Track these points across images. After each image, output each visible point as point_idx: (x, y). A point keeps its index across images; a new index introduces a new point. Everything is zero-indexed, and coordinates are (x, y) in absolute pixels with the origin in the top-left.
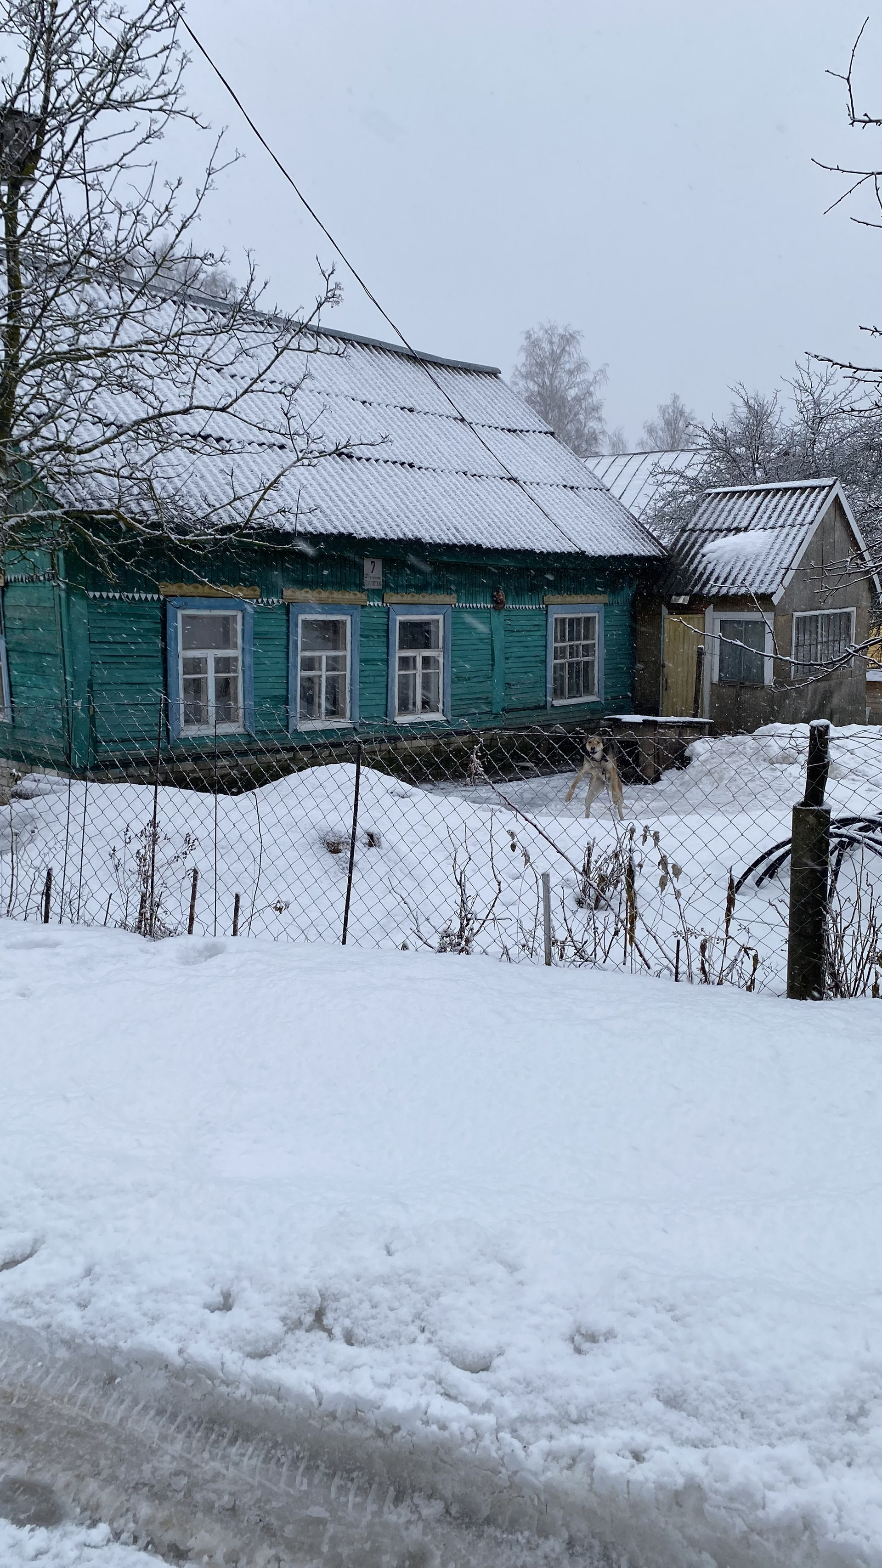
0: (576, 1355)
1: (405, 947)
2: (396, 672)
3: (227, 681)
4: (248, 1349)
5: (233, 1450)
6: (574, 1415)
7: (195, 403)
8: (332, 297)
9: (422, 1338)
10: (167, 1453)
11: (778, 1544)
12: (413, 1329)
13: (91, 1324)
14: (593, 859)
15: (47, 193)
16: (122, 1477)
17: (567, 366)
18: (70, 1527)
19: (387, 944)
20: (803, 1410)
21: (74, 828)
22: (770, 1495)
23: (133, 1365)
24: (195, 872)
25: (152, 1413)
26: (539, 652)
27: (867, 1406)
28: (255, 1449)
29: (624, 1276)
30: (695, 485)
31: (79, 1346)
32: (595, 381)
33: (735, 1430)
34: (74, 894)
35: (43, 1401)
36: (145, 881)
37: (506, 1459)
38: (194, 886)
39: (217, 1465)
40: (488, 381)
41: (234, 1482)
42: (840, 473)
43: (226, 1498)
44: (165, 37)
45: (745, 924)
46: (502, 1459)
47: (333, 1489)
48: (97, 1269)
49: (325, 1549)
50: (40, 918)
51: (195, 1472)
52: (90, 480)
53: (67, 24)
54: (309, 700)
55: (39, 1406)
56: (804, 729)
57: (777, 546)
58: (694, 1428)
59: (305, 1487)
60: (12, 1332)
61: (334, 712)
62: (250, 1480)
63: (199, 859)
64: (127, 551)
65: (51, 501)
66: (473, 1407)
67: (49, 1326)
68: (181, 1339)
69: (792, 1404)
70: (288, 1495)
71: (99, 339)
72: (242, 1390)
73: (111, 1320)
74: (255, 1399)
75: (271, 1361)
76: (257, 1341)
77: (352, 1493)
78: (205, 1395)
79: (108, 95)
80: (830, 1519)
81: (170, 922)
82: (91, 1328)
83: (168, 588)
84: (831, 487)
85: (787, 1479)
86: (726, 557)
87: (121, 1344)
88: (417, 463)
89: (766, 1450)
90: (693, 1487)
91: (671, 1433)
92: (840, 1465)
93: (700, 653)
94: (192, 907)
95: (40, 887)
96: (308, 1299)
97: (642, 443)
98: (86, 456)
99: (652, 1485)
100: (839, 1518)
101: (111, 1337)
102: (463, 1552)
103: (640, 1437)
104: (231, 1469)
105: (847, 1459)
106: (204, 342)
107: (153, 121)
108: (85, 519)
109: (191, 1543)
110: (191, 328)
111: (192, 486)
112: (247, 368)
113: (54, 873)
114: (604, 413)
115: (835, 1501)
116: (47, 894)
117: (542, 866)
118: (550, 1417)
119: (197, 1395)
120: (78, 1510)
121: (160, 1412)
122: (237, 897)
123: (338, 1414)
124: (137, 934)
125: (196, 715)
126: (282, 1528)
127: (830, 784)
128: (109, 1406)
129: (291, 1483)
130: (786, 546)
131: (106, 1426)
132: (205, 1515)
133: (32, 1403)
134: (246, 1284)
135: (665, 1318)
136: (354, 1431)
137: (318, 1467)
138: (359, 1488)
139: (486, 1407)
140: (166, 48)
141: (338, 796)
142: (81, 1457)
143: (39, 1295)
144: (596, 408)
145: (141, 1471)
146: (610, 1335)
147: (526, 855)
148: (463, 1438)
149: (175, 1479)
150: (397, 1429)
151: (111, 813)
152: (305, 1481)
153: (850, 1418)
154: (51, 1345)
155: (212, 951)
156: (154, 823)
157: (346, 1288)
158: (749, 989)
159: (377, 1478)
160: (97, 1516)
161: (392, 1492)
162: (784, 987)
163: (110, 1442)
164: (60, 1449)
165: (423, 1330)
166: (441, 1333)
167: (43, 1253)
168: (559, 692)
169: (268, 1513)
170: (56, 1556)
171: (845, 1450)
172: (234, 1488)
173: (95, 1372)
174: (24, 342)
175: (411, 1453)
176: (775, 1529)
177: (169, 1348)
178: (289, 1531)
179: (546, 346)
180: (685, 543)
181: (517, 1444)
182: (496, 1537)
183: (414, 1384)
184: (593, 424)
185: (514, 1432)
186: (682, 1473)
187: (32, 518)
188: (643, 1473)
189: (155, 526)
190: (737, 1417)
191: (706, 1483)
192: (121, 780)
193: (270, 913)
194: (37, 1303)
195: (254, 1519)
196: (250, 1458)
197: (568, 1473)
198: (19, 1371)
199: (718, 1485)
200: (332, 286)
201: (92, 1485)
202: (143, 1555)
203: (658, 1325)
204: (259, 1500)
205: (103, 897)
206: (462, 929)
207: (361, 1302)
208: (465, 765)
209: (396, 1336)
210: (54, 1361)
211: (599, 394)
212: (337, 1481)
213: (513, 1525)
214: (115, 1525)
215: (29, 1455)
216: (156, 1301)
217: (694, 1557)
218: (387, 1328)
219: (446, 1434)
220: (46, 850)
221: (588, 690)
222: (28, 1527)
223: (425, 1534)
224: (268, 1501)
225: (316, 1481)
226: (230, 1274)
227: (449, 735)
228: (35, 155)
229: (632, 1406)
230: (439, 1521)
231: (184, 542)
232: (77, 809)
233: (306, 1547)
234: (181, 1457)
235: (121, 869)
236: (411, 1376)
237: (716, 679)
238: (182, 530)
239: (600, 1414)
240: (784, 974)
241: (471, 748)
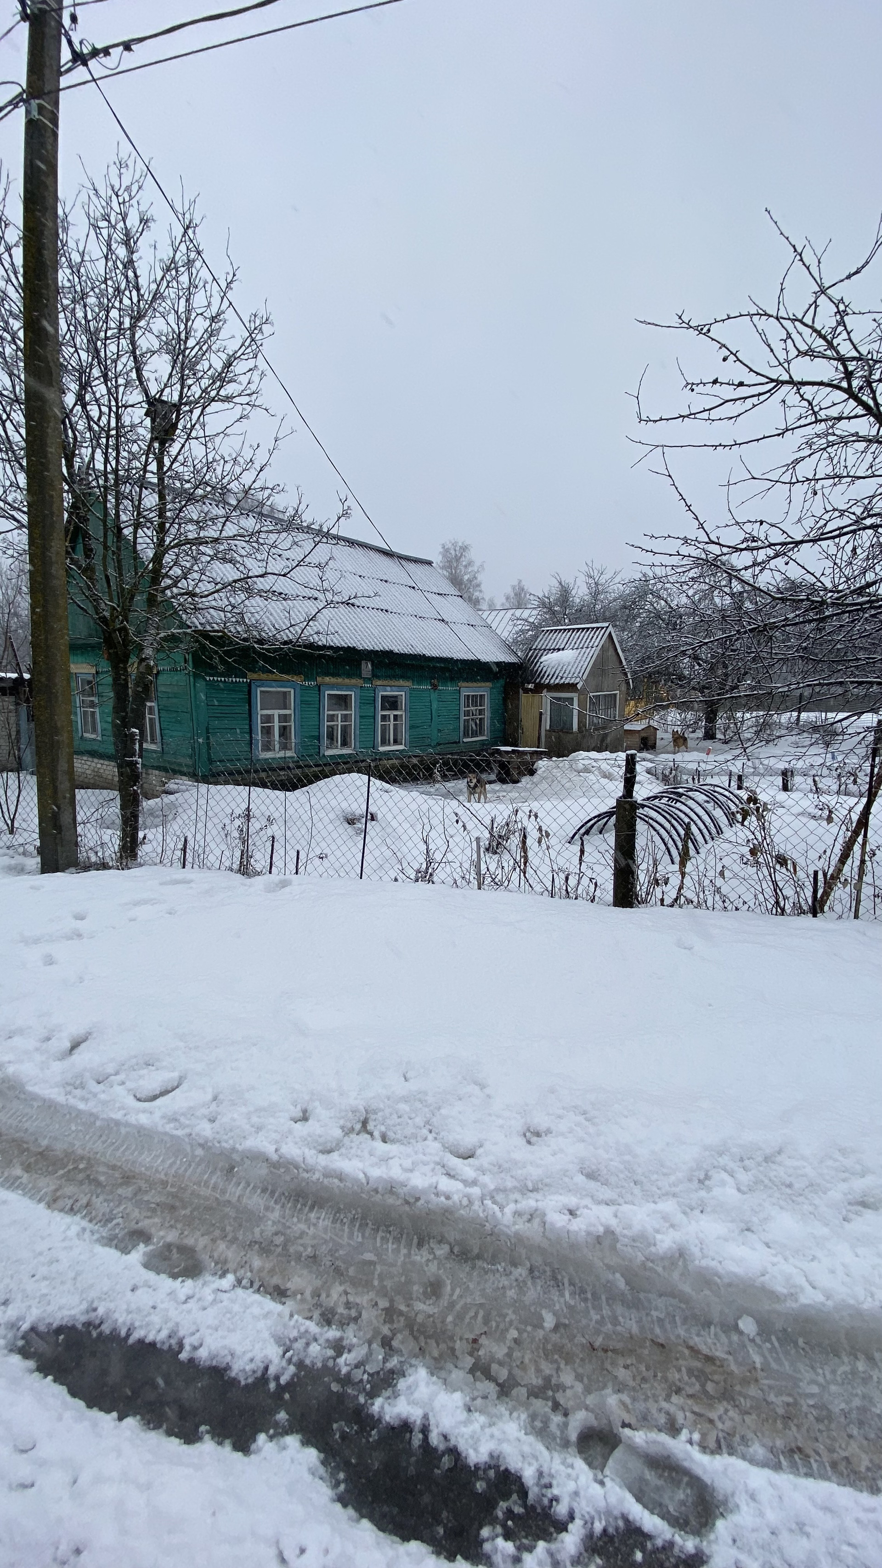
0: (528, 1146)
1: (396, 880)
2: (380, 723)
3: (285, 728)
4: (320, 1148)
5: (312, 1215)
6: (530, 1186)
7: (269, 570)
8: (345, 514)
9: (430, 1137)
10: (269, 1219)
11: (664, 1268)
12: (425, 1131)
13: (218, 1133)
14: (495, 826)
15: (182, 448)
16: (241, 1238)
17: (464, 563)
18: (208, 1277)
19: (386, 878)
20: (673, 1178)
21: (201, 813)
22: (659, 1237)
23: (245, 1159)
24: (273, 837)
25: (259, 1191)
26: (455, 712)
27: (710, 1173)
28: (326, 1213)
29: (552, 1091)
30: (534, 627)
31: (210, 1148)
32: (478, 571)
33: (632, 1194)
34: (201, 851)
35: (187, 1186)
36: (243, 843)
37: (489, 1217)
38: (273, 846)
39: (302, 1226)
40: (427, 567)
41: (314, 1237)
42: (611, 619)
43: (309, 1249)
44: (251, 363)
45: (590, 865)
46: (487, 1217)
47: (378, 1239)
48: (221, 1097)
49: (376, 1283)
50: (180, 866)
51: (288, 1231)
52: (207, 614)
53: (193, 353)
54: (331, 736)
55: (185, 1189)
56: (622, 755)
57: (579, 658)
58: (606, 1193)
59: (360, 1239)
60: (166, 1138)
61: (345, 744)
62: (323, 1236)
63: (276, 830)
64: (228, 653)
65: (183, 625)
66: (465, 1182)
67: (191, 1135)
68: (277, 1142)
69: (665, 1175)
70: (349, 1244)
71: (211, 532)
72: (317, 1175)
73: (231, 1130)
74: (326, 1181)
75: (335, 1155)
76: (326, 1143)
77: (391, 1241)
78: (292, 1179)
79: (218, 392)
80: (696, 1251)
81: (258, 867)
82: (217, 1136)
83: (251, 676)
84: (607, 627)
85: (667, 1225)
86: (552, 665)
87: (237, 1146)
88: (390, 610)
89: (652, 1206)
90: (609, 1232)
91: (592, 1197)
92: (697, 1212)
93: (541, 714)
94: (271, 858)
95: (180, 846)
96: (358, 1114)
97: (503, 604)
98: (204, 599)
99: (584, 1234)
100: (701, 1249)
101: (231, 1142)
102: (465, 1280)
103: (572, 1201)
104: (312, 1229)
105: (701, 1208)
106: (273, 537)
107: (243, 409)
108: (205, 634)
109: (289, 1285)
110: (265, 528)
111: (266, 619)
112: (297, 554)
113: (188, 839)
114: (483, 587)
115: (698, 1238)
116: (184, 850)
117: (475, 834)
118: (515, 1188)
119: (288, 1178)
120: (213, 1264)
121: (264, 1190)
122: (298, 852)
123: (380, 1190)
124: (239, 875)
125: (267, 747)
126: (347, 1269)
127: (636, 787)
128: (231, 1188)
129: (351, 1234)
130: (584, 659)
131: (229, 1202)
132: (296, 1262)
133: (180, 1188)
134: (317, 1104)
135: (581, 1119)
136: (391, 1200)
137: (367, 1224)
138: (394, 1238)
139: (474, 1183)
140: (250, 370)
141: (357, 794)
142: (214, 1225)
143: (183, 1114)
144: (478, 585)
145: (253, 1233)
146: (548, 1132)
147: (464, 826)
148: (461, 1204)
149: (276, 1238)
150: (418, 1199)
151: (223, 804)
152: (360, 1235)
153: (700, 1181)
154: (192, 1146)
155: (284, 884)
156: (248, 809)
157: (382, 1106)
158: (592, 901)
159: (405, 1231)
160: (226, 1268)
161: (415, 1241)
162: (612, 899)
163: (232, 1214)
164: (199, 1219)
165: (431, 1132)
166: (442, 1134)
167: (184, 1086)
168: (466, 735)
169: (337, 1259)
170: (200, 1299)
171: (699, 1202)
172: (315, 1242)
173: (221, 1164)
174: (168, 530)
175: (427, 1214)
176: (662, 1259)
177: (269, 1149)
178: (352, 1271)
179: (453, 552)
180: (531, 656)
181: (496, 1208)
182: (484, 1269)
183: (427, 1169)
184: (477, 594)
185: (492, 1197)
186: (602, 1225)
187: (173, 634)
188: (578, 1226)
189: (245, 640)
190: (632, 1184)
191: (618, 1230)
192: (227, 783)
193: (317, 861)
194: (182, 1119)
195: (328, 1263)
196: (324, 1220)
197: (529, 1225)
198: (171, 1166)
199: (625, 1232)
200: (345, 508)
201: (222, 1246)
202: (257, 1297)
203: (578, 1124)
204: (330, 1250)
205: (219, 853)
206: (427, 868)
207: (391, 1114)
208: (431, 775)
209: (415, 1136)
210: (194, 1156)
211: (480, 577)
212: (380, 1234)
213: (494, 1260)
214: (238, 1274)
215: (179, 1226)
216: (259, 1117)
217: (611, 1277)
218: (409, 1131)
219: (450, 1202)
220: (184, 826)
221: (481, 734)
222: (180, 1279)
223: (439, 1269)
224: (337, 1250)
225: (367, 1234)
226: (307, 1098)
227: (410, 757)
228: (175, 426)
229: (566, 1179)
230: (447, 1258)
231: (263, 649)
232: (202, 801)
233: (363, 1283)
234: (279, 1221)
235: (229, 838)
236: (425, 1164)
237: (548, 728)
238: (261, 641)
239: (546, 1185)
240: (612, 893)
241: (435, 766)
